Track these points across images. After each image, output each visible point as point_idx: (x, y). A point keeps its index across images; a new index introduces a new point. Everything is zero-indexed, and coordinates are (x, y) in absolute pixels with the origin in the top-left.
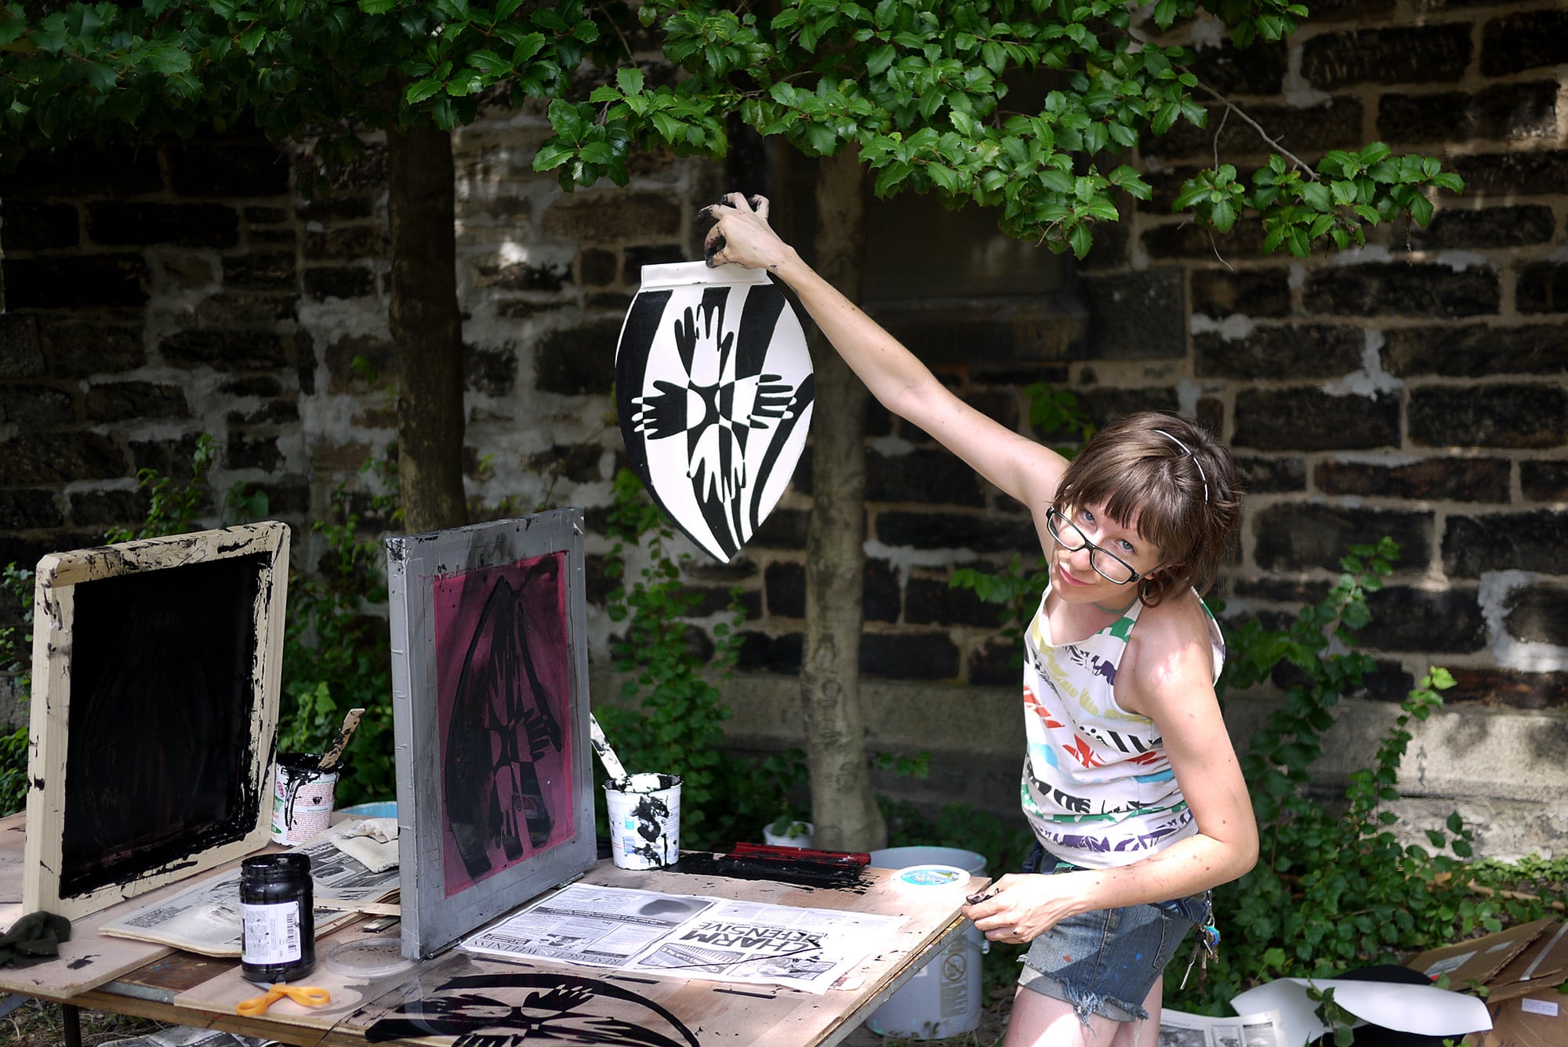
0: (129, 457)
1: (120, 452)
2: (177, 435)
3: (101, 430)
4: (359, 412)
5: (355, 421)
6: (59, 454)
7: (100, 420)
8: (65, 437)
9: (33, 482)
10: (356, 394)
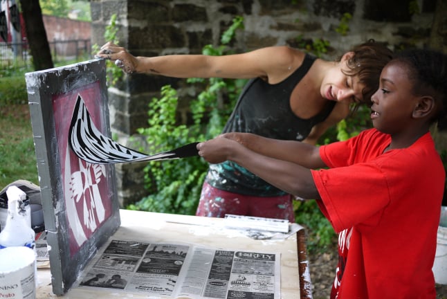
0: (187, 39)
1: (183, 36)
2: (203, 29)
3: (177, 25)
4: (274, 23)
5: (271, 27)
6: (162, 36)
7: (177, 20)
8: (165, 28)
9: (151, 48)
10: (273, 15)
